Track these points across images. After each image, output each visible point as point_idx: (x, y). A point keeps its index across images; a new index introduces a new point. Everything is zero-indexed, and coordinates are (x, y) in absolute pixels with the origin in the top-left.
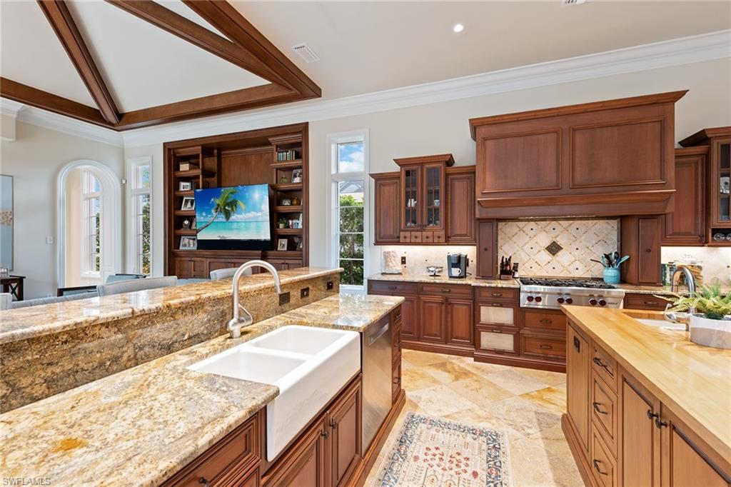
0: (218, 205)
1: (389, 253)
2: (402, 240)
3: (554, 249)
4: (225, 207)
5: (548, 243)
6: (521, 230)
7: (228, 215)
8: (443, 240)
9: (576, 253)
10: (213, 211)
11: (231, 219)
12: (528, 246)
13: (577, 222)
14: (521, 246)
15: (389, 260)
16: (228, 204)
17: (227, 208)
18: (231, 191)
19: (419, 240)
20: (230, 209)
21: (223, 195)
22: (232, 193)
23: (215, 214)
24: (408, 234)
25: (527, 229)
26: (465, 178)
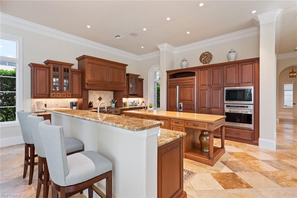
1: (39, 102)
3: (100, 99)
5: (98, 97)
6: (92, 93)
9: (105, 100)
12: (94, 98)
13: (105, 91)
14: (92, 98)
15: (39, 105)
19: (60, 96)
24: (55, 93)
25: (93, 93)
26: (78, 74)
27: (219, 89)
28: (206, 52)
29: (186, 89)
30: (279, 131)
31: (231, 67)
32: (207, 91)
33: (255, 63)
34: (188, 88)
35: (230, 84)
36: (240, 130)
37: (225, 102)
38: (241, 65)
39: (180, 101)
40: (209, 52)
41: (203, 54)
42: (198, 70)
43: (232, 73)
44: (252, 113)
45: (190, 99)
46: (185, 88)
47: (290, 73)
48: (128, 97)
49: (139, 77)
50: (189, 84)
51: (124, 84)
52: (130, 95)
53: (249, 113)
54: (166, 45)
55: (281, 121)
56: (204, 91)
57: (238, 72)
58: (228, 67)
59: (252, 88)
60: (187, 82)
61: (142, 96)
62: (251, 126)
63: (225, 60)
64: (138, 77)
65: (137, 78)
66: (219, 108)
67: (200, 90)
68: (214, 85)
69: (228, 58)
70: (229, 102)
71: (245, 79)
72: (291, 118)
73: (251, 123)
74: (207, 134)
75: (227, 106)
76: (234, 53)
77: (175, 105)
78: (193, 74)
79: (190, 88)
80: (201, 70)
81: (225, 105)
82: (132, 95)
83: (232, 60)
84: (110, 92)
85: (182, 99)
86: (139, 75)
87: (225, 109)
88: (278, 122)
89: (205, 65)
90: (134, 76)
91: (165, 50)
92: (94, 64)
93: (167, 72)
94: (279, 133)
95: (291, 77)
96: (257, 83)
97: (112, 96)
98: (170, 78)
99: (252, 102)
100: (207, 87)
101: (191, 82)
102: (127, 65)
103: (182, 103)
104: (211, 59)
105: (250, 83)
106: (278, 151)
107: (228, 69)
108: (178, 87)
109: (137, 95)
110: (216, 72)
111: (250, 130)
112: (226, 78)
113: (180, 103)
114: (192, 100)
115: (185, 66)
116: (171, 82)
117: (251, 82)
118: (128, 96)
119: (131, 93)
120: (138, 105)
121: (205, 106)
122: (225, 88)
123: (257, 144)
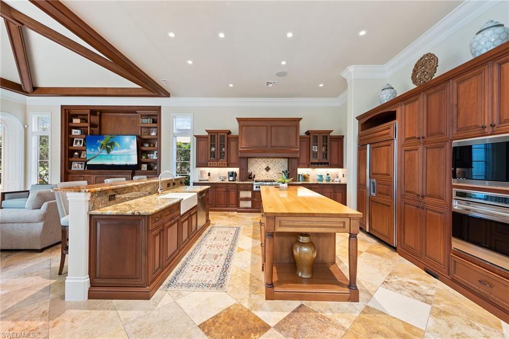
0: (102, 145)
1: (202, 171)
2: (209, 165)
3: (268, 169)
4: (106, 146)
5: (265, 167)
6: (256, 162)
7: (108, 151)
8: (226, 165)
9: (275, 171)
10: (99, 148)
11: (111, 153)
12: (259, 168)
13: (275, 159)
14: (256, 168)
15: (202, 174)
16: (109, 144)
19: (216, 165)
20: (110, 147)
21: (105, 139)
22: (111, 138)
24: (211, 163)
25: (259, 161)
26: (234, 140)
27: (441, 147)
28: (424, 56)
29: (380, 150)
32: (417, 152)
34: (383, 147)
36: (494, 276)
37: (453, 183)
39: (372, 175)
42: (402, 105)
45: (385, 173)
46: (379, 147)
48: (309, 167)
49: (331, 134)
50: (384, 138)
51: (296, 148)
52: (314, 164)
54: (351, 69)
56: (412, 152)
60: (382, 135)
61: (342, 167)
64: (329, 133)
65: (326, 136)
67: (405, 151)
68: (431, 136)
70: (463, 182)
74: (304, 242)
75: (459, 194)
79: (386, 147)
81: (454, 191)
82: (317, 164)
84: (283, 159)
85: (374, 172)
86: (333, 131)
87: (454, 203)
90: (320, 133)
91: (353, 78)
92: (249, 126)
93: (358, 119)
97: (287, 165)
98: (362, 131)
100: (416, 143)
101: (388, 134)
102: (301, 119)
103: (375, 181)
108: (368, 146)
109: (328, 163)
112: (458, 113)
114: (388, 175)
116: (361, 138)
118: (309, 165)
119: (314, 160)
120: (336, 179)
121: (413, 191)
122: (453, 144)
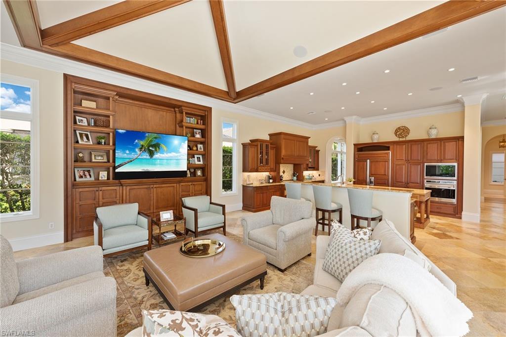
0: (143, 146)
2: (259, 170)
3: (284, 172)
4: (149, 147)
7: (151, 154)
10: (137, 150)
11: (154, 156)
16: (153, 146)
17: (151, 148)
18: (155, 136)
20: (153, 149)
21: (147, 138)
22: (155, 138)
23: (139, 152)
25: (283, 166)
27: (419, 164)
28: (402, 127)
30: (484, 210)
31: (431, 143)
32: (404, 166)
33: (459, 141)
34: (381, 162)
35: (431, 160)
36: (441, 205)
37: (425, 177)
38: (444, 142)
39: (371, 175)
40: (406, 126)
41: (399, 128)
42: (394, 145)
43: (433, 150)
44: (455, 188)
45: (383, 174)
46: (378, 162)
47: (500, 142)
48: (307, 170)
50: (382, 158)
51: (307, 157)
52: (310, 168)
53: (452, 188)
54: (354, 117)
55: (487, 200)
56: (401, 165)
57: (441, 149)
58: (430, 143)
59: (456, 164)
60: (380, 156)
61: (317, 169)
62: (454, 201)
63: (425, 137)
66: (418, 183)
67: (396, 165)
68: (413, 160)
69: (428, 134)
70: (429, 177)
71: (448, 156)
72: (502, 197)
73: (454, 198)
75: (427, 181)
76: (436, 130)
77: (365, 179)
78: (388, 148)
79: (384, 162)
80: (397, 145)
81: (425, 181)
83: (433, 137)
84: (291, 165)
85: (373, 173)
86: (317, 147)
87: (425, 184)
88: (483, 201)
89: (401, 139)
90: (314, 148)
91: (353, 122)
93: (354, 145)
94: (484, 211)
95: (501, 147)
96: (460, 160)
97: (292, 168)
98: (358, 151)
99: (456, 178)
100: (403, 162)
101: (385, 156)
102: (310, 138)
103: (373, 178)
104: (409, 134)
105: (453, 159)
106: (482, 223)
107: (429, 145)
108: (368, 161)
109: (314, 168)
110: (415, 147)
111: (452, 204)
112: (427, 154)
113: (370, 178)
114: (385, 175)
115: (376, 139)
116: (360, 156)
117: (455, 158)
119: (310, 166)
121: (401, 181)
122: (426, 164)
123: (461, 218)
